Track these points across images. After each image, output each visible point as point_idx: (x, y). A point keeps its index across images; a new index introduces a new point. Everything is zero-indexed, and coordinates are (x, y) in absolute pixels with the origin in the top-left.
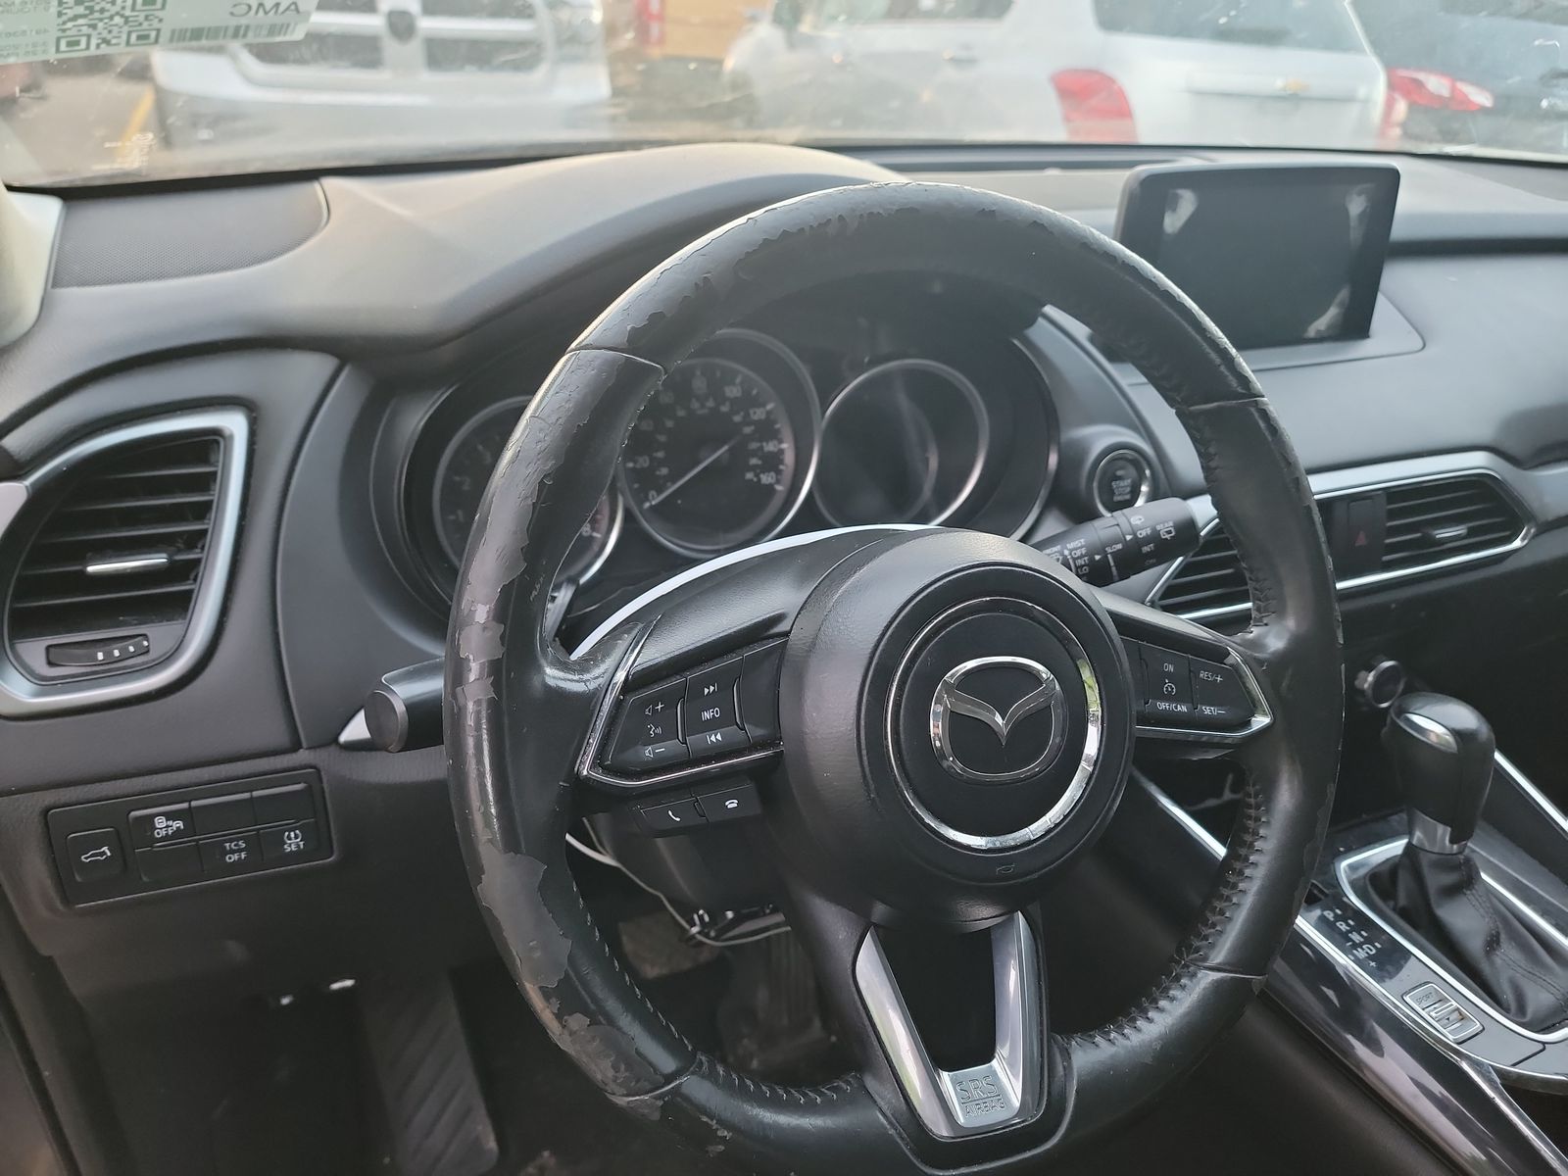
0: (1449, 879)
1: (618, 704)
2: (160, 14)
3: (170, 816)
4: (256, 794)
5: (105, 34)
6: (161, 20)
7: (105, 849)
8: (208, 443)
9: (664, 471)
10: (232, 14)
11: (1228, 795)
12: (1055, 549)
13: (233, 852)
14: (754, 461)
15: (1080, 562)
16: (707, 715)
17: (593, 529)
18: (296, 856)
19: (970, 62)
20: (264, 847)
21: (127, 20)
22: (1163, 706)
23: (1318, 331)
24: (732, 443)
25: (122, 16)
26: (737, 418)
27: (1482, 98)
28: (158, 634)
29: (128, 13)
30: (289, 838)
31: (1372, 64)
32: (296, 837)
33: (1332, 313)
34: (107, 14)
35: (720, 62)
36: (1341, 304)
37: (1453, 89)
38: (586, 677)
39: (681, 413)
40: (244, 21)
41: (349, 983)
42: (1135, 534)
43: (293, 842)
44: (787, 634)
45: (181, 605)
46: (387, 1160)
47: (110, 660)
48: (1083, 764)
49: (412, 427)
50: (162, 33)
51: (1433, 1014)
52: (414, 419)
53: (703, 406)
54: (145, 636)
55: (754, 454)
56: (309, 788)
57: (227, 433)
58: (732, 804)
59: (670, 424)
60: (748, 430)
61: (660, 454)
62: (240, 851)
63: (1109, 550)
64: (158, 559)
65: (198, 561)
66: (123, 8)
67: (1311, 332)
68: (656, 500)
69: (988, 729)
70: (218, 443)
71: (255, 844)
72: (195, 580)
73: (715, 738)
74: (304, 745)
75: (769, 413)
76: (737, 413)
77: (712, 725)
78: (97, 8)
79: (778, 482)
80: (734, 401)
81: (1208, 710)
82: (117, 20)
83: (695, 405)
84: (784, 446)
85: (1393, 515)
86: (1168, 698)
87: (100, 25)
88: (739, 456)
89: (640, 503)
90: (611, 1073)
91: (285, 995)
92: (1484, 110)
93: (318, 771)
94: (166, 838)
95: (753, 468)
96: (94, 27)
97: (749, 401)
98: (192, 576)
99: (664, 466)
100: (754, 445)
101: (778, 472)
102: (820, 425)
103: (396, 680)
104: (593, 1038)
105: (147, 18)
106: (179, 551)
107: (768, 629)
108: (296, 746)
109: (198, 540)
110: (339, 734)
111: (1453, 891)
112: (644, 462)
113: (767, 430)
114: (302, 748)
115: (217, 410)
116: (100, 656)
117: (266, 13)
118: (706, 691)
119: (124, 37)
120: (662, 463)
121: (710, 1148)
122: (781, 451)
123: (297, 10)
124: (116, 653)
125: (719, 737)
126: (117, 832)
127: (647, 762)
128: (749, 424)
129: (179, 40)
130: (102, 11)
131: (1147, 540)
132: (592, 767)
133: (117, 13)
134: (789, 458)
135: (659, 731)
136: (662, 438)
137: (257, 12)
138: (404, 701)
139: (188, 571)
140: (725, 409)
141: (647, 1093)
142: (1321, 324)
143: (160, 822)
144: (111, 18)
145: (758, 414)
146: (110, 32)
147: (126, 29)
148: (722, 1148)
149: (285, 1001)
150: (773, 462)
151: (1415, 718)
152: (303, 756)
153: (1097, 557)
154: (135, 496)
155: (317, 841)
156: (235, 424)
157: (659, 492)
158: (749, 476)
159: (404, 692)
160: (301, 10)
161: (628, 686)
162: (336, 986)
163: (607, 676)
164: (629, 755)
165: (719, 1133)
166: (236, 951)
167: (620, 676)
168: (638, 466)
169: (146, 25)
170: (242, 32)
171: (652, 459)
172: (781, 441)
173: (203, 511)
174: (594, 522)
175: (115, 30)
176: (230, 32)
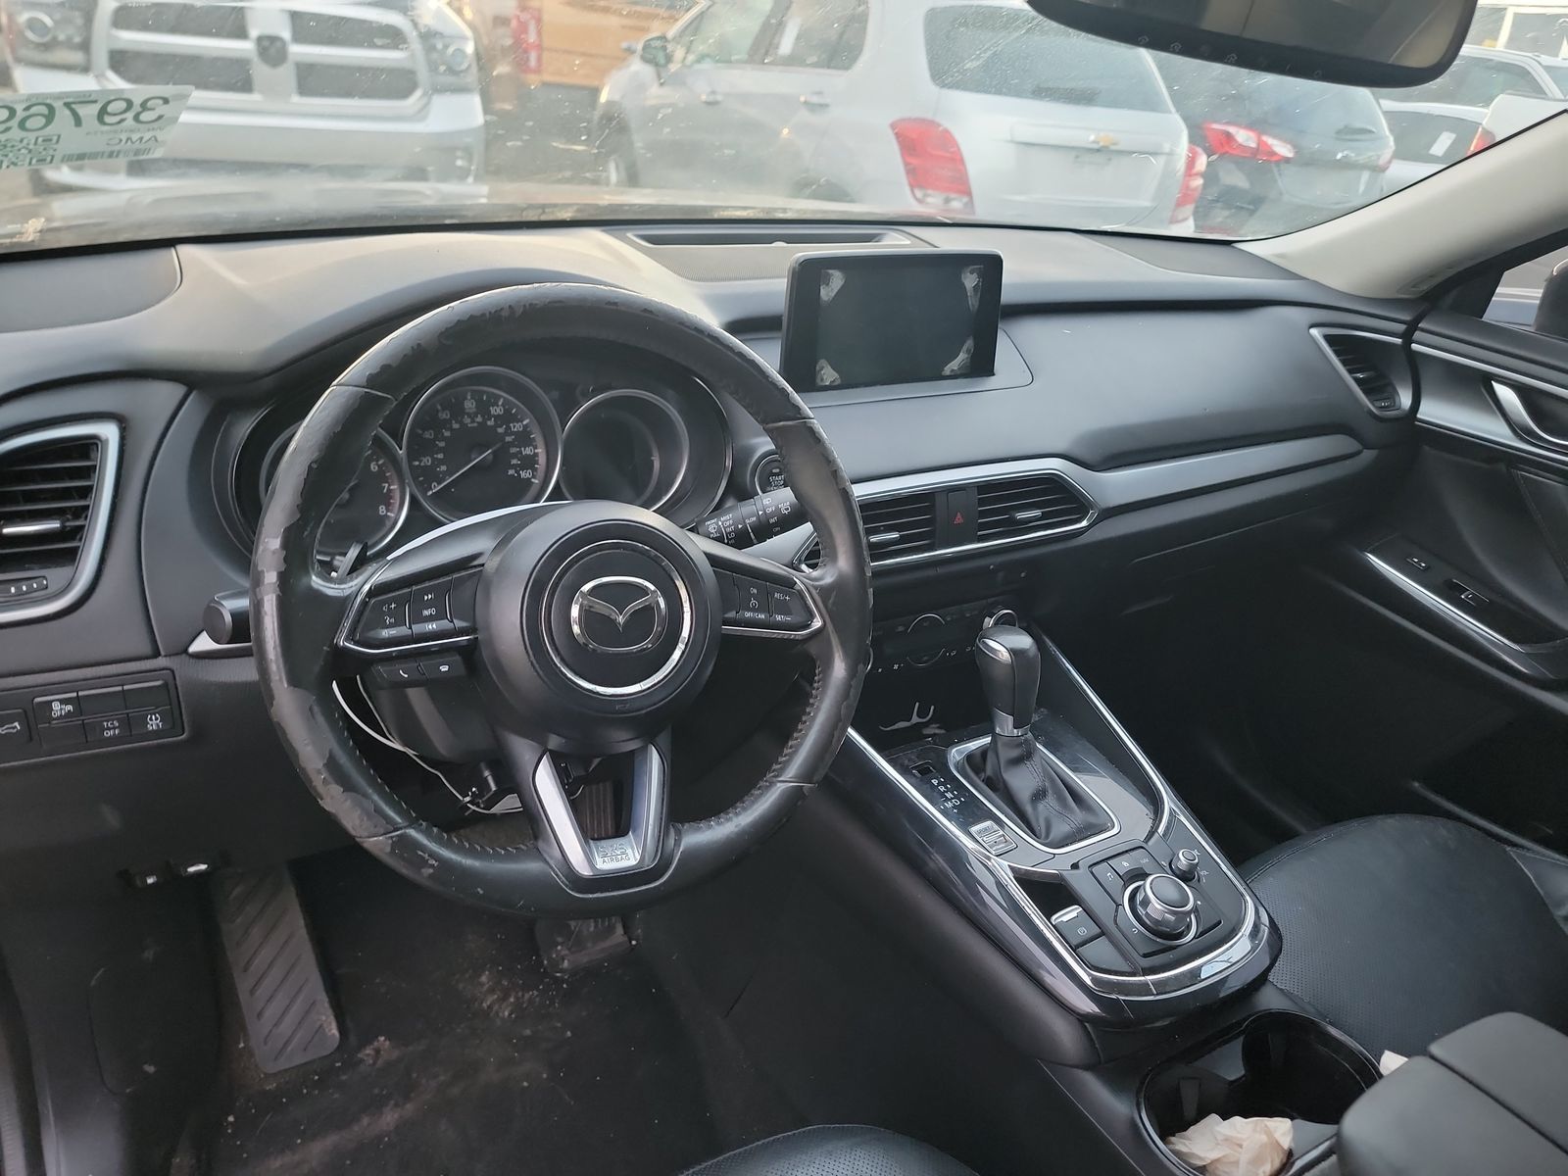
0: (1015, 753)
1: (364, 604)
2: (55, 146)
3: (63, 702)
4: (126, 687)
5: (14, 160)
6: (55, 150)
7: (16, 724)
8: (88, 447)
9: (444, 468)
10: (108, 144)
11: (915, 719)
12: (713, 521)
13: (109, 729)
14: (514, 462)
15: (728, 530)
16: (426, 613)
17: (388, 510)
18: (157, 734)
19: (823, 106)
20: (131, 726)
21: (30, 151)
22: (748, 615)
23: (953, 370)
24: (494, 448)
25: (27, 149)
26: (500, 430)
27: (1283, 150)
28: (55, 576)
29: (31, 147)
30: (151, 719)
31: (1176, 121)
32: (157, 719)
33: (962, 356)
34: (16, 148)
35: (595, 92)
36: (968, 351)
37: (1260, 143)
38: (342, 586)
39: (456, 426)
40: (117, 148)
41: (203, 867)
42: (765, 511)
43: (154, 723)
44: (483, 565)
45: (71, 557)
46: (242, 1045)
47: (20, 593)
48: (680, 644)
49: (241, 435)
50: (55, 159)
51: (985, 839)
52: (243, 428)
53: (473, 421)
54: (44, 577)
55: (514, 456)
56: (166, 685)
57: (103, 437)
58: (444, 668)
59: (447, 434)
60: (508, 439)
61: (440, 456)
62: (114, 728)
63: (747, 521)
64: (55, 525)
65: (83, 527)
66: (28, 144)
67: (947, 371)
68: (436, 488)
69: (614, 622)
70: (97, 445)
71: (127, 723)
72: (81, 539)
73: (432, 626)
74: (162, 653)
75: (526, 427)
76: (501, 427)
77: (430, 619)
78: (9, 145)
79: (534, 477)
80: (497, 417)
81: (779, 618)
82: (23, 151)
83: (467, 420)
84: (538, 451)
85: (982, 502)
86: (753, 610)
87: (11, 155)
88: (501, 458)
89: (424, 492)
90: (357, 822)
91: (150, 875)
92: (1287, 160)
93: (173, 672)
94: (58, 718)
95: (514, 467)
96: (6, 156)
97: (508, 418)
98: (78, 537)
99: (443, 465)
100: (513, 450)
101: (534, 470)
102: (561, 437)
103: (225, 598)
104: (346, 800)
105: (45, 149)
106: (68, 520)
107: (471, 562)
108: (156, 654)
109: (82, 512)
110: (189, 646)
111: (1017, 761)
112: (427, 461)
113: (525, 439)
114: (160, 655)
115: (95, 422)
116: (13, 590)
117: (132, 143)
118: (426, 598)
119: (28, 160)
120: (441, 462)
121: (423, 870)
122: (536, 455)
123: (156, 140)
124: (24, 588)
125: (434, 626)
126: (25, 711)
127: (384, 639)
128: (509, 435)
129: (68, 160)
130: (13, 146)
131: (772, 515)
132: (346, 639)
133: (24, 147)
134: (542, 460)
135: (393, 620)
136: (442, 444)
137: (126, 142)
138: (230, 611)
139: (77, 533)
140: (491, 423)
141: (382, 835)
142: (954, 365)
143: (56, 706)
144: (19, 150)
145: (517, 427)
146: (17, 158)
147: (29, 156)
148: (431, 871)
149: (150, 881)
150: (530, 462)
151: (991, 643)
152: (161, 662)
153: (740, 526)
154: (35, 482)
155: (173, 723)
156: (109, 432)
157: (439, 484)
158: (511, 472)
159: (231, 605)
160: (159, 139)
161: (371, 594)
162: (192, 869)
163: (358, 587)
164: (372, 634)
165: (430, 862)
166: (111, 818)
167: (367, 588)
168: (422, 464)
169: (44, 153)
170: (115, 154)
171: (434, 459)
172: (535, 448)
173: (86, 492)
174: (388, 506)
175: (21, 158)
176: (106, 154)
